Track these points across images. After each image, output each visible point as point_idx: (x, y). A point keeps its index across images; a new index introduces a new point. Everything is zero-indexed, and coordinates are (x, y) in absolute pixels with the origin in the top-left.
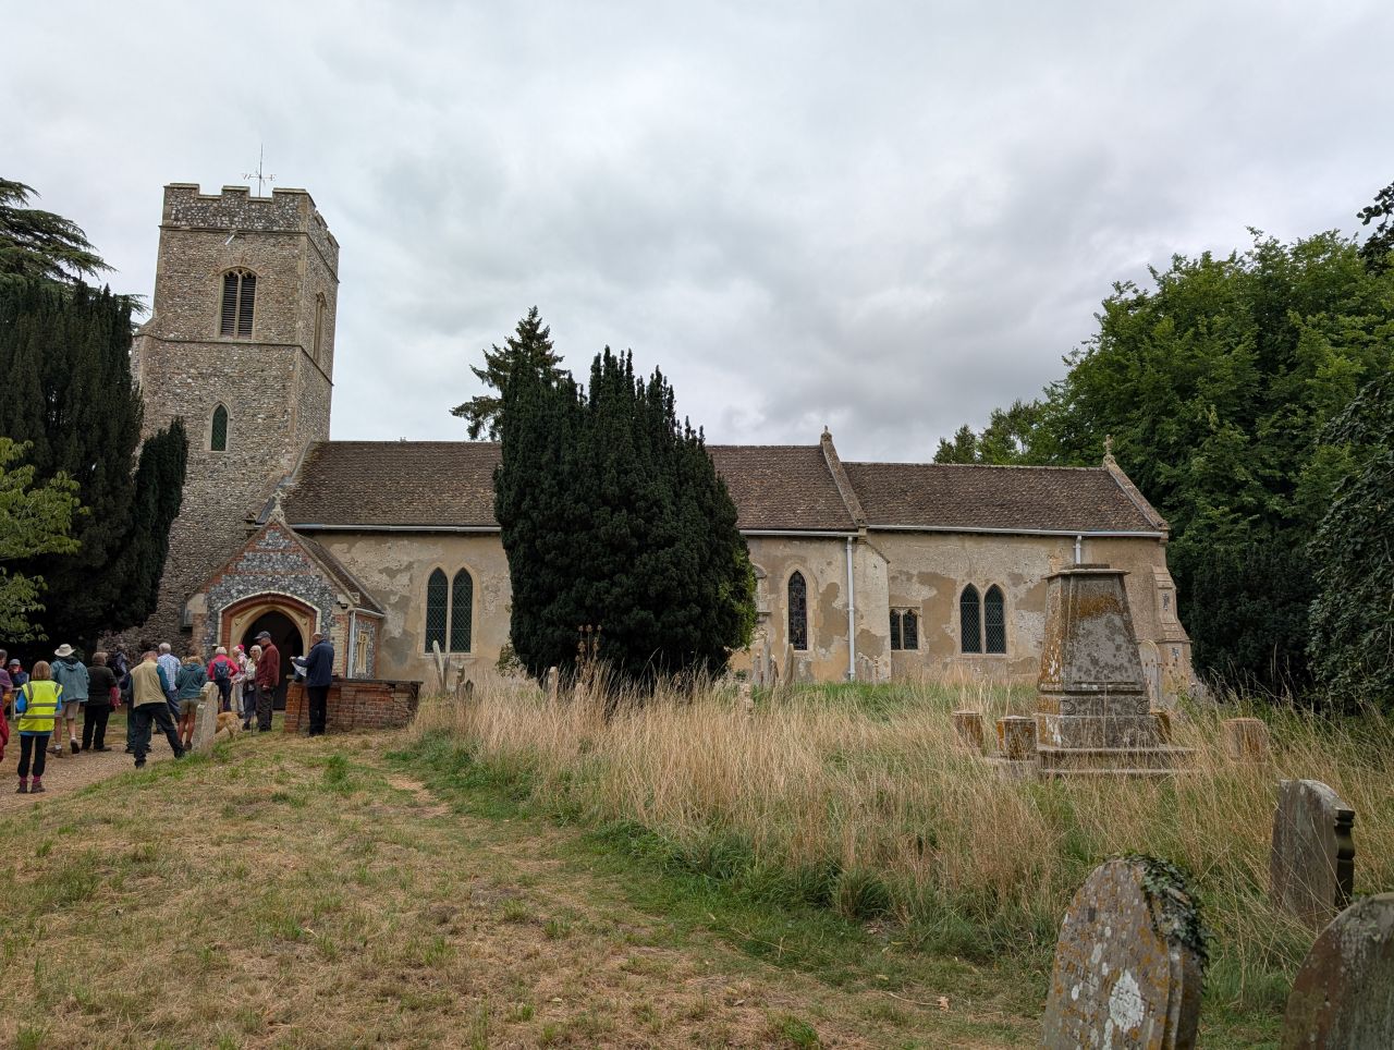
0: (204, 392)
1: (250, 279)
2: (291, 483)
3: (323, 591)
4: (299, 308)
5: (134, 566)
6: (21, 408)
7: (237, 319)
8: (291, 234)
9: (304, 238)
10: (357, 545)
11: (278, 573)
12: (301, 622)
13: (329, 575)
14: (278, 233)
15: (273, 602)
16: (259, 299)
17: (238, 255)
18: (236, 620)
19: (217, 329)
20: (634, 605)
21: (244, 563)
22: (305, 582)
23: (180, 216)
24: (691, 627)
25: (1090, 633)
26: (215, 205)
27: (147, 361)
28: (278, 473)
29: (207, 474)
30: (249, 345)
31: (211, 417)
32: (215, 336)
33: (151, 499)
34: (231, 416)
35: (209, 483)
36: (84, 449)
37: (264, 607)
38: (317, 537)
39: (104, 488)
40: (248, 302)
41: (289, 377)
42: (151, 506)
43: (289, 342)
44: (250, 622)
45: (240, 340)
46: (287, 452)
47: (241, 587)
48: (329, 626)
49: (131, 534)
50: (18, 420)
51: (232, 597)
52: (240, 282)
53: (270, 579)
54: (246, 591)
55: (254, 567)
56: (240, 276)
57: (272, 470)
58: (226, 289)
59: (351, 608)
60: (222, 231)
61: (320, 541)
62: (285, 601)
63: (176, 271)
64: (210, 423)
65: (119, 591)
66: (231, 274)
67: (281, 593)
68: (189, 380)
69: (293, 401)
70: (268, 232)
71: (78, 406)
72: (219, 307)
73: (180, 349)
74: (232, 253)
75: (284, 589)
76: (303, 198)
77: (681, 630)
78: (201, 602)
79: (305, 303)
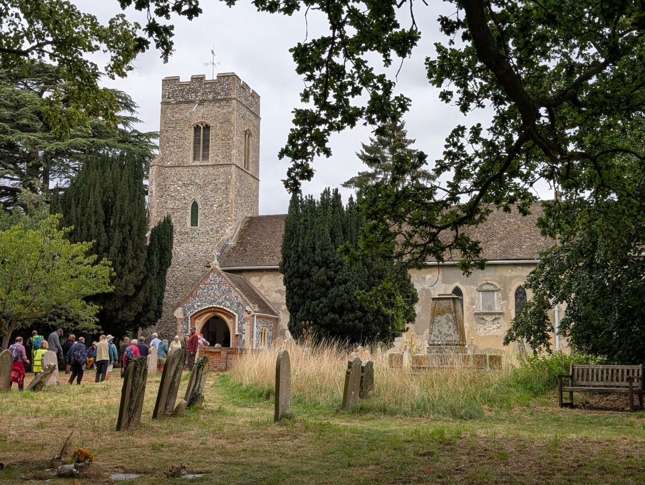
0: (186, 194)
1: (207, 128)
2: (232, 243)
3: (239, 304)
4: (233, 143)
5: (148, 294)
6: (93, 219)
7: (201, 151)
8: (228, 100)
9: (234, 102)
10: (264, 277)
11: (217, 296)
12: (229, 321)
13: (241, 296)
14: (220, 100)
15: (215, 311)
16: (212, 139)
17: (200, 115)
18: (197, 321)
19: (191, 158)
20: (329, 312)
21: (200, 291)
22: (229, 300)
23: (171, 96)
24: (357, 322)
25: (439, 321)
26: (188, 87)
27: (157, 180)
28: (225, 237)
29: (189, 240)
30: (208, 166)
31: (190, 208)
32: (191, 162)
33: (155, 259)
34: (200, 207)
35: (190, 245)
36: (122, 237)
37: (210, 314)
38: (243, 274)
39: (132, 255)
40: (206, 140)
41: (229, 183)
42: (155, 263)
43: (228, 163)
44: (205, 322)
45: (203, 164)
46: (229, 225)
47: (199, 304)
48: (242, 323)
49: (146, 277)
50: (93, 225)
51: (195, 309)
52: (202, 130)
53: (213, 299)
54: (201, 306)
55: (205, 293)
56: (201, 126)
57: (222, 236)
58: (195, 135)
59: (253, 313)
60: (192, 102)
61: (244, 276)
62: (220, 310)
63: (169, 127)
64: (189, 211)
65: (141, 307)
66: (197, 126)
67: (218, 306)
68: (179, 188)
69: (232, 196)
70: (215, 100)
71: (118, 215)
72: (192, 146)
73: (173, 171)
74: (197, 114)
75: (220, 304)
76: (233, 77)
77: (352, 323)
78: (180, 312)
79: (237, 138)
